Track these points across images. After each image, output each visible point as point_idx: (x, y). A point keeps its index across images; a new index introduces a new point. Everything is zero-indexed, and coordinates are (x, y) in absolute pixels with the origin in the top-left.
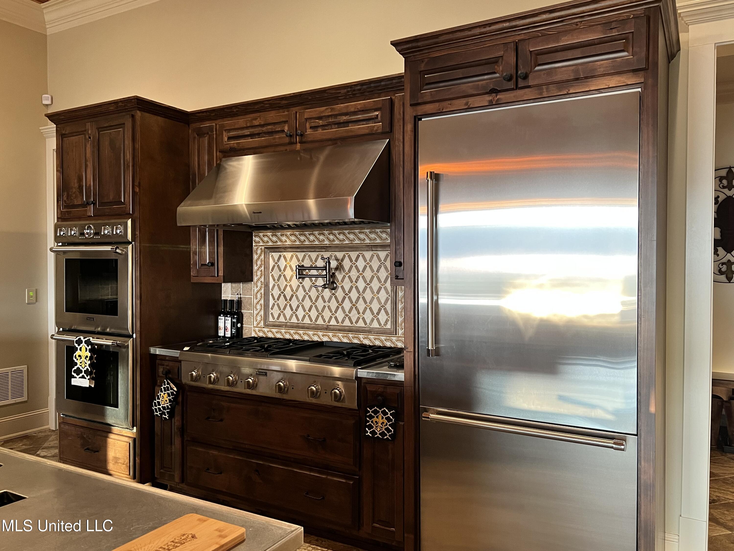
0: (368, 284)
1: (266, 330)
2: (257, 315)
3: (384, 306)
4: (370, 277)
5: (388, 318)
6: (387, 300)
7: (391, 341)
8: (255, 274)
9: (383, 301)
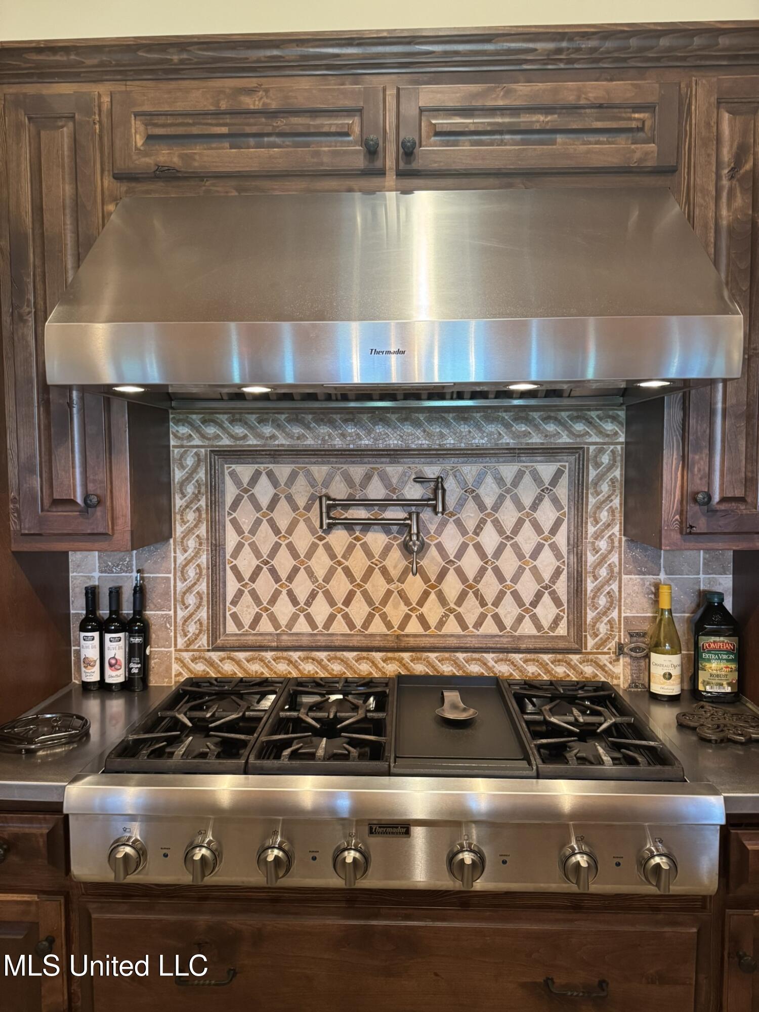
0: (508, 537)
1: (215, 656)
2: (185, 621)
3: (550, 587)
4: (514, 520)
5: (561, 614)
6: (557, 573)
7: (569, 664)
8: (178, 517)
9: (547, 576)
